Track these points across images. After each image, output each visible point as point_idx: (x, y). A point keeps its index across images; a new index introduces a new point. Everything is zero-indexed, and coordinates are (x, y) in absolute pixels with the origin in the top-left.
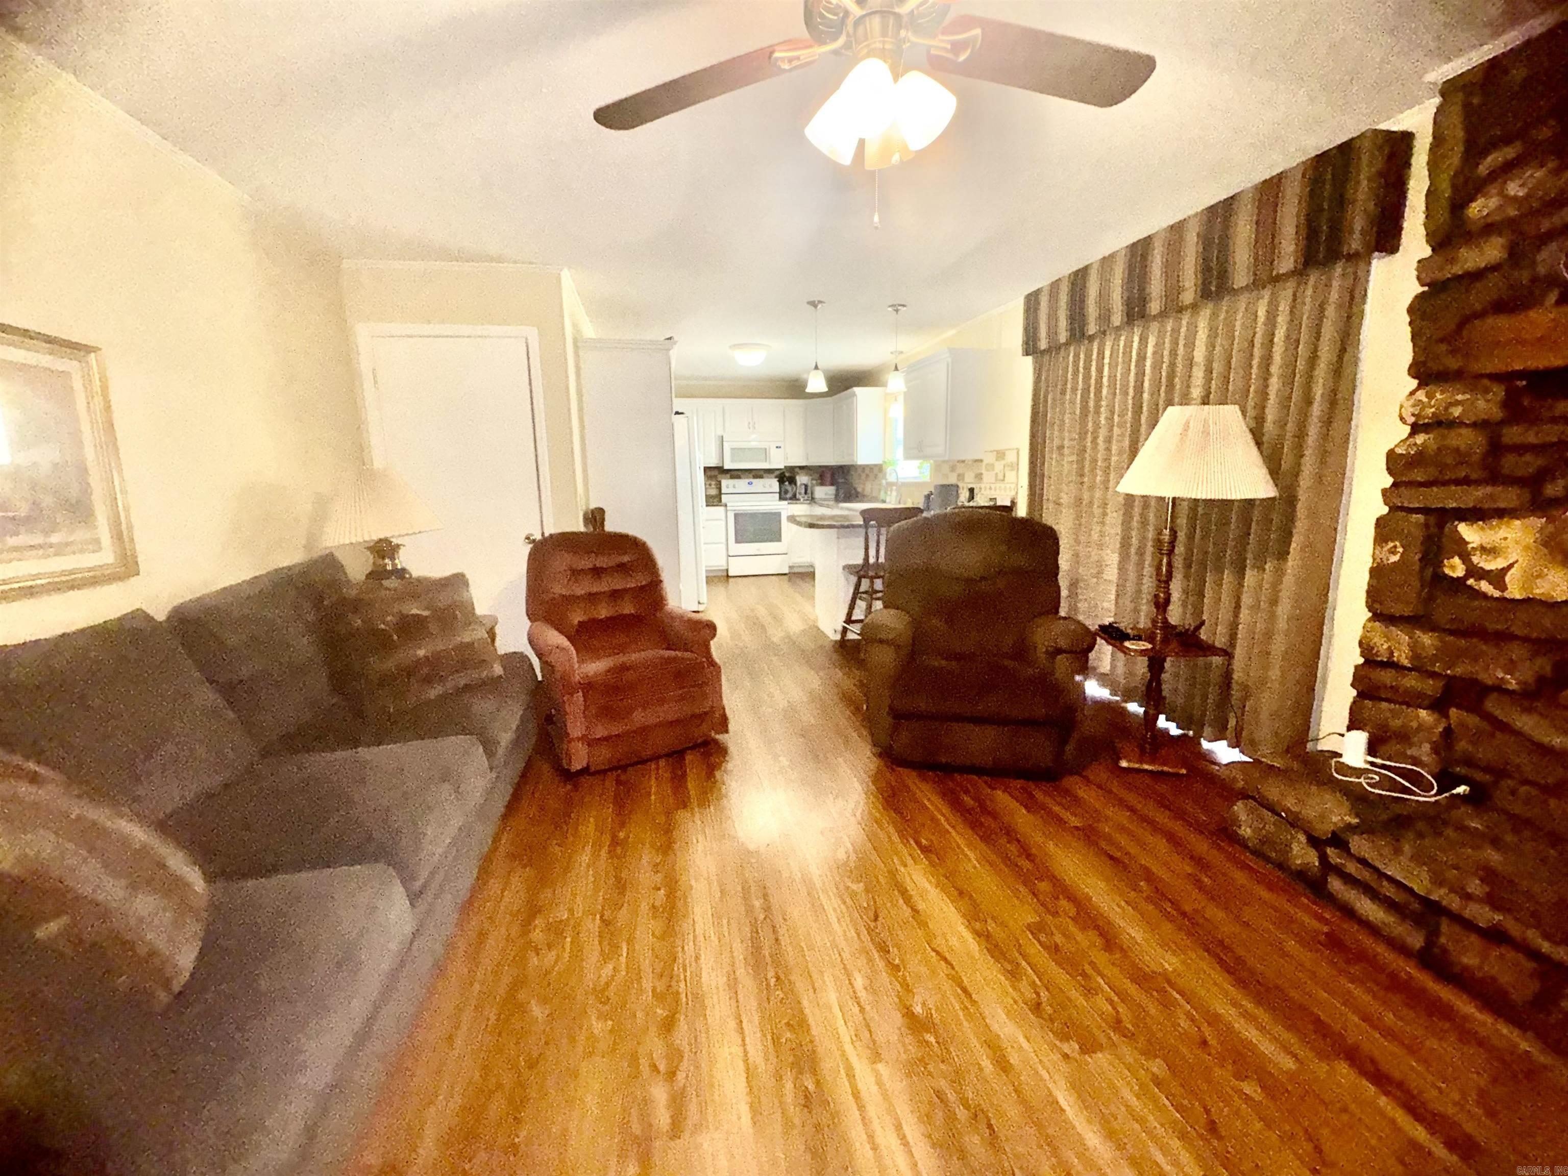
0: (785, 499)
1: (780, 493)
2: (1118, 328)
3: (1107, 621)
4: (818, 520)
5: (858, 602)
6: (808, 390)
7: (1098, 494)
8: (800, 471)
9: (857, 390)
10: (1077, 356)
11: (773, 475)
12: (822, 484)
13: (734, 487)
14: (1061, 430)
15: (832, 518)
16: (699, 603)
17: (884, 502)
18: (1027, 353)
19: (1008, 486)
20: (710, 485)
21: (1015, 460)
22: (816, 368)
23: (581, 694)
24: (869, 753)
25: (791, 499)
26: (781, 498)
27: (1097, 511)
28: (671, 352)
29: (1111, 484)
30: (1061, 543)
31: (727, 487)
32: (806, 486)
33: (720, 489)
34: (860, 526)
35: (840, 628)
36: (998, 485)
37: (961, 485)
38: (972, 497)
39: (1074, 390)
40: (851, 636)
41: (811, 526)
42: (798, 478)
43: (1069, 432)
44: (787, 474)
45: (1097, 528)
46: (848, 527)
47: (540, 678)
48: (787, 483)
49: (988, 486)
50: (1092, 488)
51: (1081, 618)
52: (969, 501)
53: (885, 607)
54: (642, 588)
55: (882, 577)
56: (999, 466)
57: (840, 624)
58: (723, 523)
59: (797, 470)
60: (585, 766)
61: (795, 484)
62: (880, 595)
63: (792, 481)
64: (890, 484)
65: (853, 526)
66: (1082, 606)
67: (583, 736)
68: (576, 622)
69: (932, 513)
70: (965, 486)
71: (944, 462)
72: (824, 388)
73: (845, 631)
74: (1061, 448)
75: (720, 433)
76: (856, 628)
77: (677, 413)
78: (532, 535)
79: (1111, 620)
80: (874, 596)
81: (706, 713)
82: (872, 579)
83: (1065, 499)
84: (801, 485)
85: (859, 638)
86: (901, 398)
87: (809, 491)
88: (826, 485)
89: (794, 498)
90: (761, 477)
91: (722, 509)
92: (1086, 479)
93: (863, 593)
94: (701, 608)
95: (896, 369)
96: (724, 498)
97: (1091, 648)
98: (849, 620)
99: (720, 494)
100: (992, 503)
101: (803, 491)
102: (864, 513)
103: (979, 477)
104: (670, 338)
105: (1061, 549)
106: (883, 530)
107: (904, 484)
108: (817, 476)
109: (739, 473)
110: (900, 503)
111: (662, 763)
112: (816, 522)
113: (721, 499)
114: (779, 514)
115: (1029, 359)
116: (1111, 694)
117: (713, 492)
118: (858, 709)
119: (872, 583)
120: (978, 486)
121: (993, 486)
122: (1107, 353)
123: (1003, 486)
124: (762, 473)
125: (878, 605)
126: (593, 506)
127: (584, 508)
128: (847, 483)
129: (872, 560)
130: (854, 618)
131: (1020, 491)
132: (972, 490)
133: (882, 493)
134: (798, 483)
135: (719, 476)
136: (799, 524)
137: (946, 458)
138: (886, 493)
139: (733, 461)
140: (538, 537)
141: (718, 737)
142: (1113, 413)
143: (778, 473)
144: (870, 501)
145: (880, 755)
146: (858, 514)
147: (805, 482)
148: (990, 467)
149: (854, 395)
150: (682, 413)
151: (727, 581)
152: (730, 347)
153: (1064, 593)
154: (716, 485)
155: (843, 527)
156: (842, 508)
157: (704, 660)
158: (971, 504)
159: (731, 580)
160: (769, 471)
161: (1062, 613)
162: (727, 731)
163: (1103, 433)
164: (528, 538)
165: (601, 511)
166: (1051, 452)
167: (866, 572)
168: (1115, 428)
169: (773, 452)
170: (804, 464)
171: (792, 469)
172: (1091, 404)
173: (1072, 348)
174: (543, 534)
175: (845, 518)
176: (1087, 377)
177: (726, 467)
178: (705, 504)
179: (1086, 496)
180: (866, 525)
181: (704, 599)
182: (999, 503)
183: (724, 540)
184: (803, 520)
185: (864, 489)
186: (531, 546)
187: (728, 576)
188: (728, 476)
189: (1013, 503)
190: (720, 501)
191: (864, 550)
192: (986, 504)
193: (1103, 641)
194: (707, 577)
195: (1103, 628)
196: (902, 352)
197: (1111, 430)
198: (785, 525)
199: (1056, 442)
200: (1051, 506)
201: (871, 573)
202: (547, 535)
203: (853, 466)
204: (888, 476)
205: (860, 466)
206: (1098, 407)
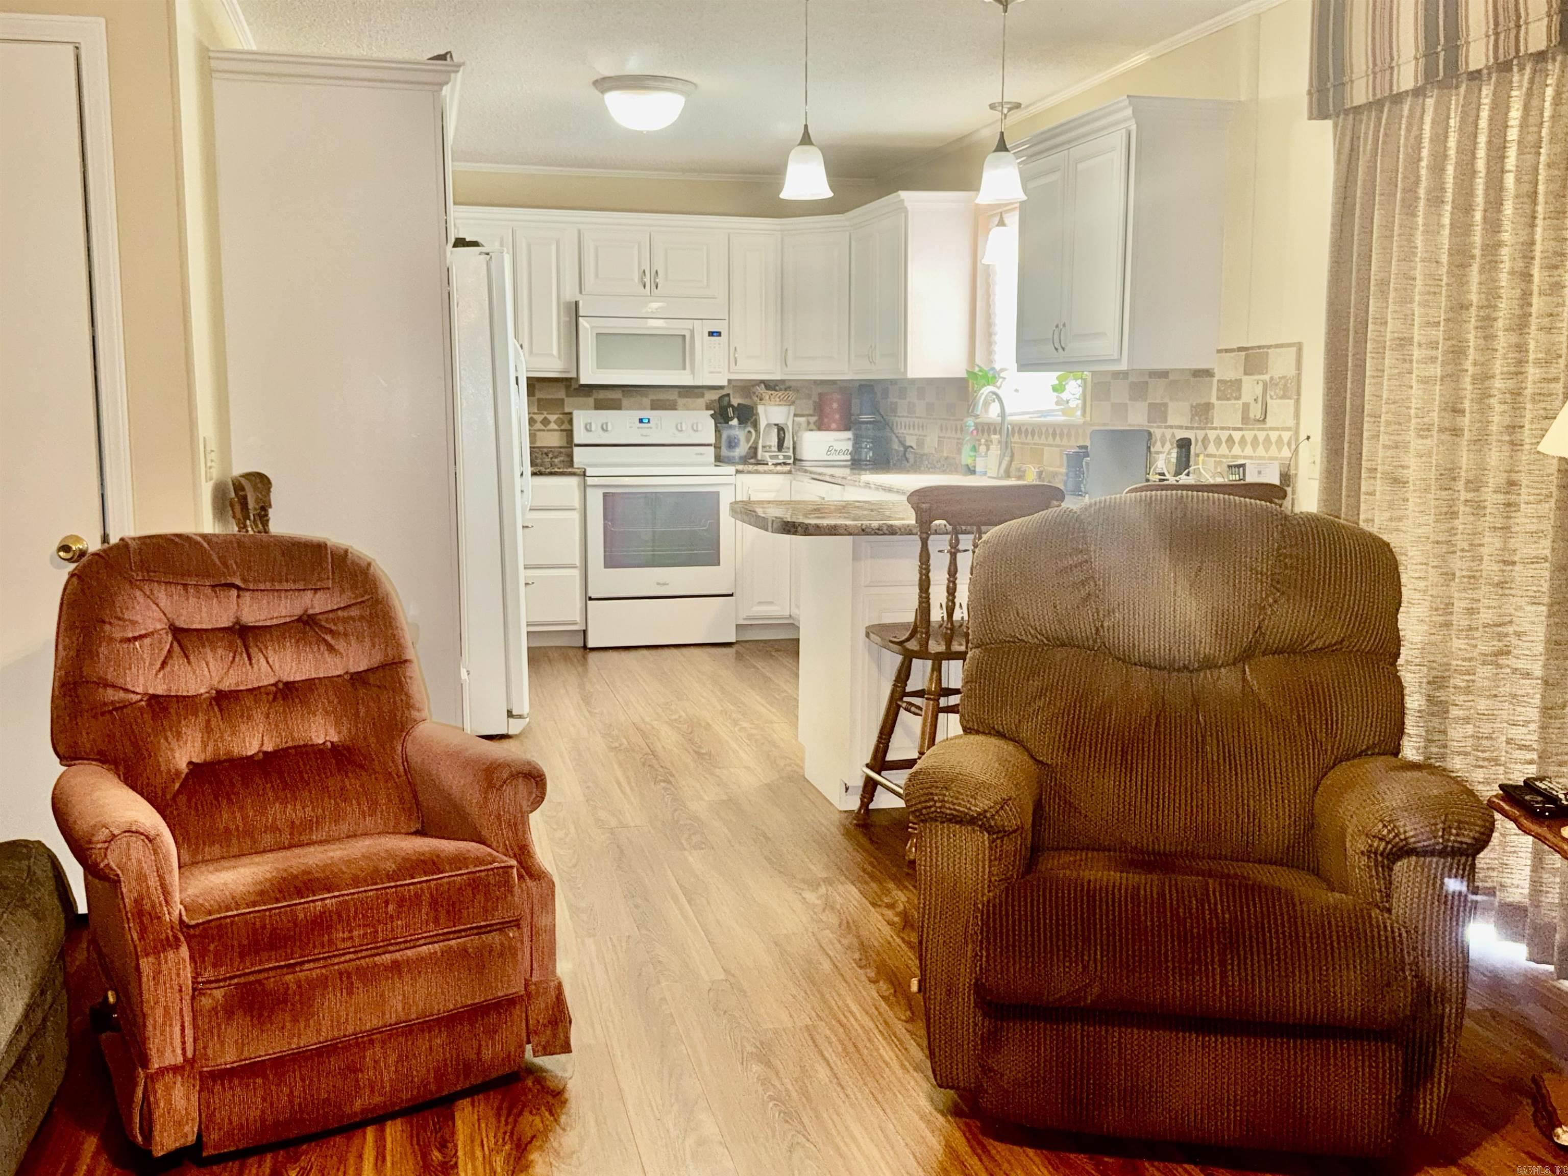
0: (729, 461)
1: (717, 447)
2: (1541, 56)
3: (1518, 778)
4: (805, 516)
5: (903, 715)
6: (787, 194)
7: (1495, 457)
8: (766, 394)
9: (909, 198)
10: (1441, 123)
11: (701, 402)
12: (821, 426)
13: (604, 429)
14: (1405, 300)
15: (844, 508)
16: (510, 714)
17: (971, 471)
18: (1319, 111)
19: (1274, 435)
20: (546, 422)
21: (1293, 372)
22: (806, 139)
23: (184, 951)
24: (924, 1104)
25: (744, 460)
26: (719, 459)
27: (1491, 498)
28: (446, 90)
29: (1526, 435)
30: (1404, 579)
31: (588, 429)
32: (781, 430)
33: (570, 433)
34: (908, 531)
35: (860, 783)
36: (1249, 435)
37: (1157, 432)
38: (1184, 463)
39: (1436, 200)
40: (884, 801)
41: (789, 528)
42: (761, 409)
43: (1425, 304)
44: (735, 401)
45: (1491, 543)
46: (878, 532)
47: (82, 908)
48: (735, 422)
49: (1224, 435)
50: (1480, 441)
51: (1457, 764)
52: (1177, 473)
53: (967, 730)
54: (357, 679)
55: (961, 656)
56: (1251, 388)
57: (857, 773)
58: (576, 516)
59: (761, 389)
60: (191, 1139)
61: (755, 425)
62: (954, 700)
63: (747, 415)
64: (986, 429)
65: (892, 531)
66: (1458, 734)
67: (190, 1062)
68: (183, 766)
69: (1087, 500)
70: (1168, 433)
71: (1116, 375)
72: (824, 192)
73: (870, 787)
74: (1404, 342)
75: (570, 294)
76: (899, 778)
77: (460, 243)
78: (78, 539)
79: (1532, 771)
80: (943, 702)
81: (511, 1002)
82: (938, 660)
83: (1413, 469)
84: (768, 425)
85: (901, 804)
86: (1013, 220)
87: (788, 442)
88: (828, 429)
89: (752, 458)
90: (672, 406)
91: (572, 482)
92: (1466, 421)
93: (919, 694)
94: (515, 727)
95: (1002, 147)
96: (580, 456)
97: (1482, 842)
98: (880, 762)
99: (570, 443)
100: (1233, 478)
101: (774, 441)
102: (919, 499)
103: (1202, 412)
104: (442, 57)
105: (1406, 593)
106: (966, 541)
107: (1020, 429)
108: (807, 406)
109: (617, 395)
110: (1008, 475)
111: (394, 1131)
112: (801, 519)
113: (571, 456)
114: (715, 497)
115: (1328, 125)
116: (1531, 959)
117: (552, 439)
118: (897, 984)
119: (937, 669)
120: (1201, 434)
121: (1237, 435)
122: (1515, 114)
123: (1261, 435)
124: (673, 396)
125: (950, 725)
126: (239, 468)
127: (215, 474)
128: (883, 424)
129: (937, 614)
130: (891, 756)
131: (1304, 447)
132: (1184, 445)
133: (966, 450)
134: (763, 424)
135: (568, 401)
136: (761, 523)
137: (1124, 366)
138: (974, 449)
139: (601, 363)
140: (94, 545)
141: (545, 1062)
142: (1528, 258)
143: (714, 396)
144: (933, 468)
145: (955, 1112)
146: (905, 498)
147: (780, 420)
148: (1231, 389)
149: (902, 209)
150: (475, 244)
151: (585, 658)
152: (596, 83)
153: (1414, 702)
154: (560, 422)
155: (864, 531)
156: (867, 485)
157: (514, 862)
158: (1183, 479)
159: (592, 657)
160: (690, 391)
161: (1410, 751)
162: (566, 1048)
163: (1505, 308)
164: (65, 548)
165: (261, 481)
166: (1380, 353)
167: (925, 644)
168: (1535, 300)
169: (701, 341)
170: (778, 377)
171: (747, 387)
172: (1477, 238)
173: (1430, 102)
174: (105, 539)
175: (874, 508)
176: (1467, 171)
177: (583, 381)
178: (528, 469)
179: (1465, 459)
180: (924, 530)
181: (523, 706)
182: (1252, 478)
183: (577, 561)
184: (774, 512)
185: (920, 443)
186: (72, 567)
187: (585, 647)
188: (591, 401)
189: (1286, 478)
190: (571, 463)
191: (916, 590)
192: (1219, 480)
193: (1511, 825)
194: (529, 648)
195: (1510, 793)
196: (1018, 106)
197: (1525, 298)
198: (728, 525)
199: (1392, 327)
200: (1379, 486)
201: (936, 647)
202: (114, 540)
203: (893, 382)
204: (979, 410)
205: (913, 381)
206: (1492, 248)
